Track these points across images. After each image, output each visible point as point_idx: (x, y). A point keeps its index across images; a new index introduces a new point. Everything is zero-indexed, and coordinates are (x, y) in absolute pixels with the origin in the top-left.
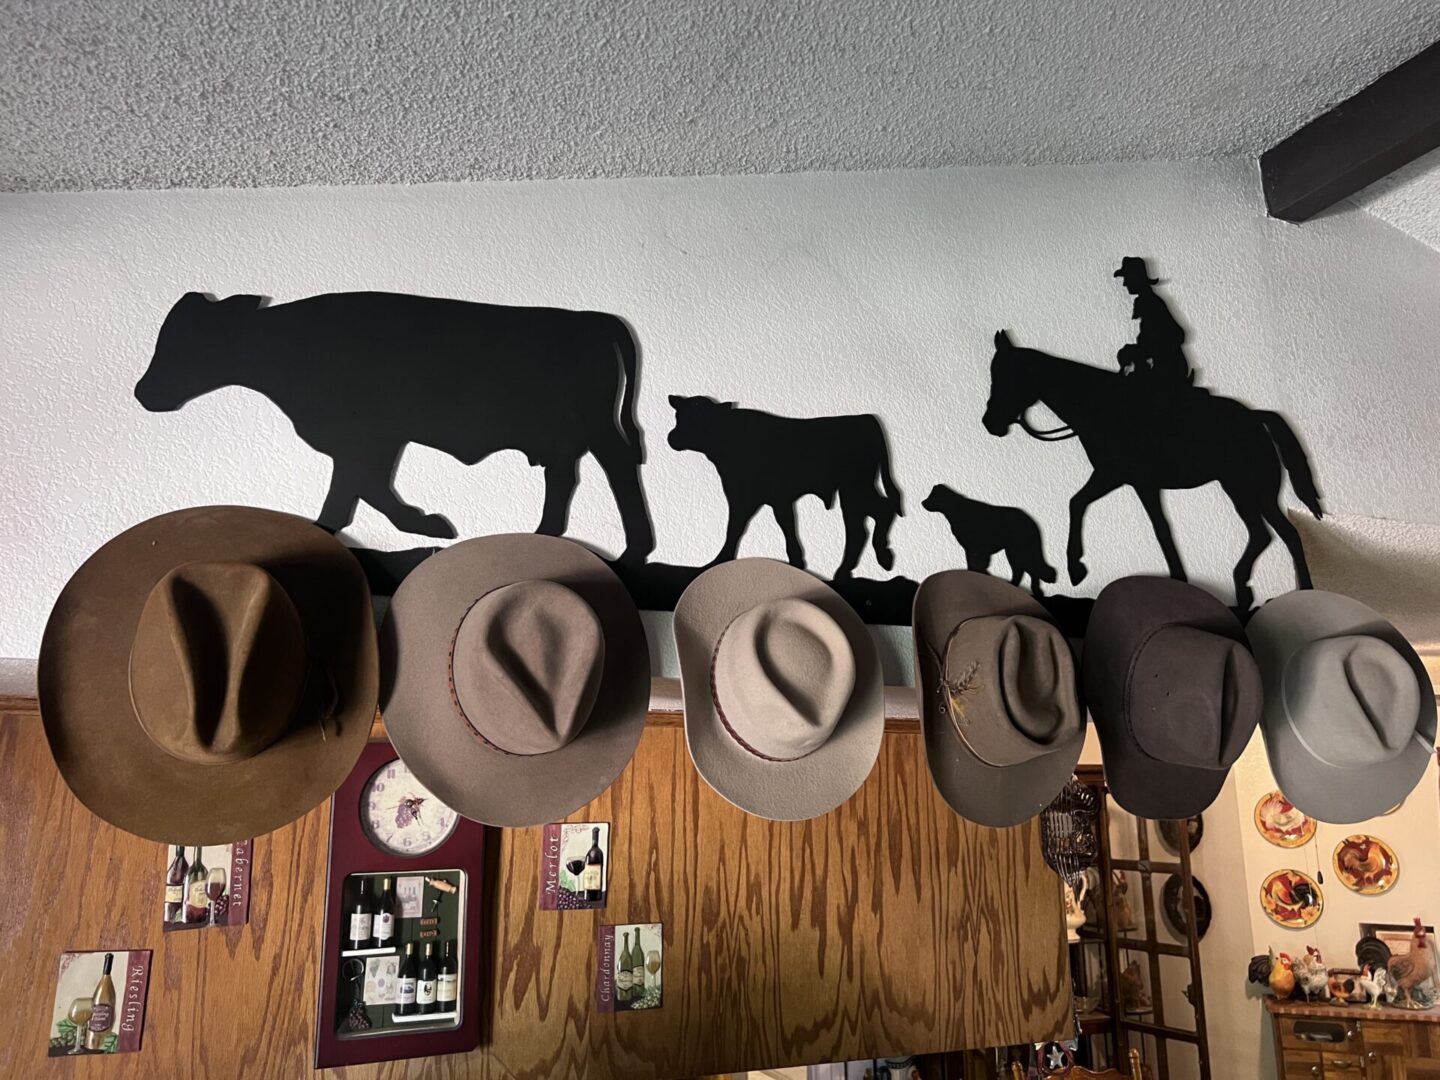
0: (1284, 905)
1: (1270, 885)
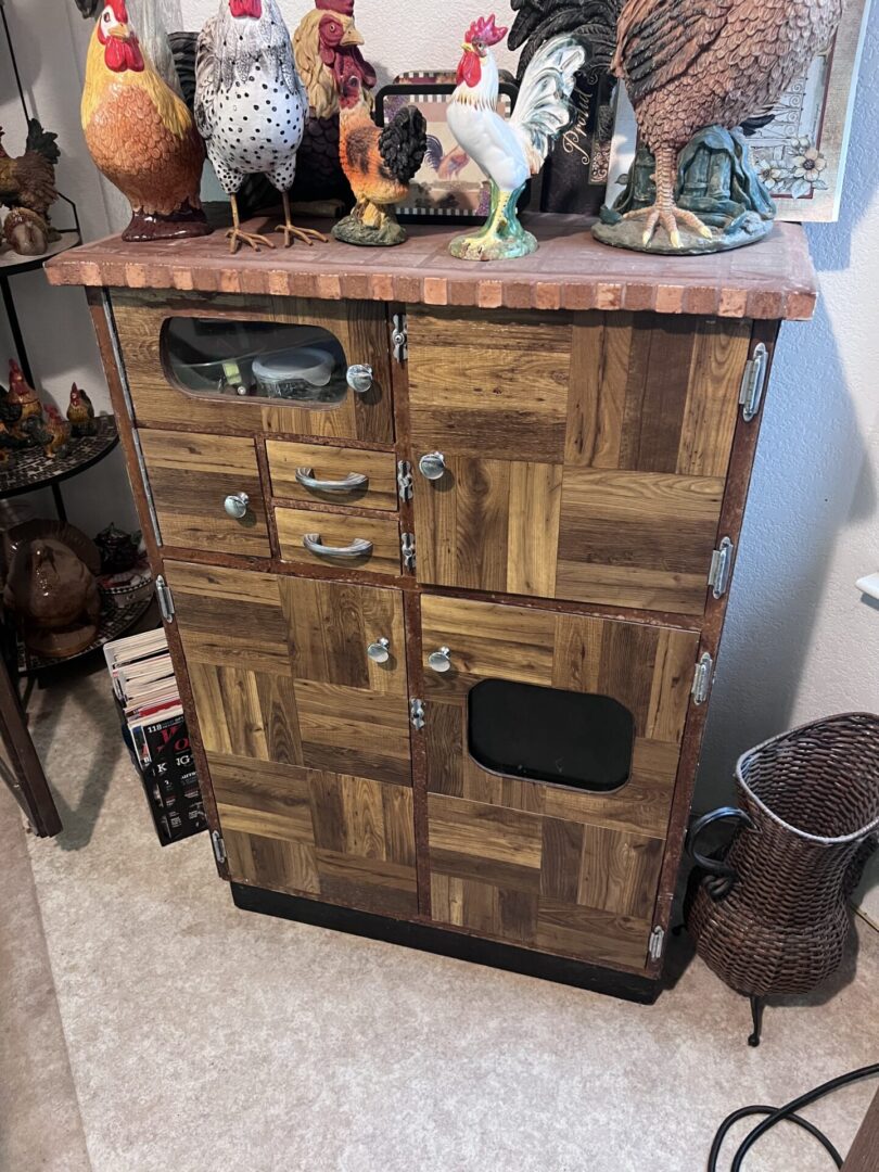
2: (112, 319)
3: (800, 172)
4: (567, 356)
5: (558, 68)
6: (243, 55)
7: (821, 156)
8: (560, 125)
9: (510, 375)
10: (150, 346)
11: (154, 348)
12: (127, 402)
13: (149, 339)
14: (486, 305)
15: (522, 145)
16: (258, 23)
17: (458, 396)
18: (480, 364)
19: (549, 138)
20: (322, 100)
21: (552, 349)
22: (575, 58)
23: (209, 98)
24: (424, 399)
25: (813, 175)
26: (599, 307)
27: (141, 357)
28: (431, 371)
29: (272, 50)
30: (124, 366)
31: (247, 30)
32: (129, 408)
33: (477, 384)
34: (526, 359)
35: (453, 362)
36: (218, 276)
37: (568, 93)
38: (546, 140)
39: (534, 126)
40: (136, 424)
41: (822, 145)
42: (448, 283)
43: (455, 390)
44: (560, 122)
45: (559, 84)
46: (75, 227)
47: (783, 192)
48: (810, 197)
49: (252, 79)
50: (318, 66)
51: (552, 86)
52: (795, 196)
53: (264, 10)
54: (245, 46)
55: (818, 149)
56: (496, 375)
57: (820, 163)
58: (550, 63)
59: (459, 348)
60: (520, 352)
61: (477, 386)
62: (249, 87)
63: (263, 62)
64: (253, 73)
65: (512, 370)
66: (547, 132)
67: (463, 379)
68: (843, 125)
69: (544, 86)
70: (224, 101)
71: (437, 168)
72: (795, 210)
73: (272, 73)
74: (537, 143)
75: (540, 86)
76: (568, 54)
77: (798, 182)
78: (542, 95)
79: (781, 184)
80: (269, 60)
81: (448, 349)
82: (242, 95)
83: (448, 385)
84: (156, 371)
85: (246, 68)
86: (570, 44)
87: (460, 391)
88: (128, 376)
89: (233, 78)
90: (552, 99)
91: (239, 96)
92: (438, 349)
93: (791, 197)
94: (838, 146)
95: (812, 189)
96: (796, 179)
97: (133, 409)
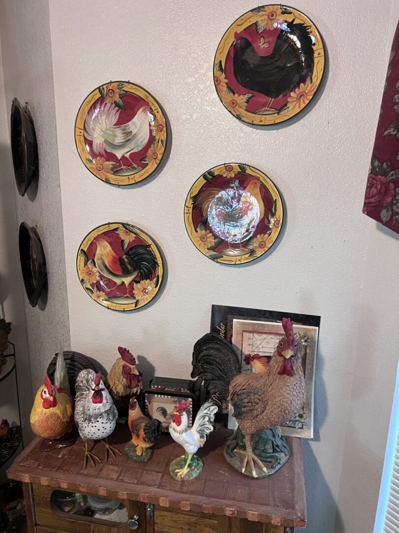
0: (110, 277)
1: (93, 246)
2: (32, 488)
3: (298, 418)
4: (216, 522)
5: (209, 412)
6: (95, 415)
7: (304, 413)
8: (210, 431)
9: (194, 525)
10: (47, 498)
11: (48, 499)
12: (34, 517)
13: (46, 496)
14: (184, 509)
15: (196, 438)
16: (101, 404)
17: (174, 529)
18: (182, 519)
19: (206, 435)
20: (122, 390)
21: (210, 519)
22: (215, 409)
23: (81, 423)
24: (160, 528)
25: (302, 420)
26: (227, 515)
27: (42, 502)
28: (163, 519)
29: (106, 412)
30: (34, 504)
31: (97, 407)
32: (34, 519)
33: (182, 526)
34: (200, 520)
35: (172, 518)
36: (78, 486)
37: (212, 420)
38: (205, 436)
39: (201, 432)
40: (36, 525)
41: (305, 409)
42: (169, 500)
43: (173, 527)
44: (210, 430)
45: (210, 418)
46: (13, 353)
47: (293, 425)
48: (302, 428)
49: (98, 421)
50: (122, 379)
51: (207, 419)
52: (297, 427)
53: (104, 399)
54: (97, 412)
55: (303, 410)
56: (189, 524)
57: (305, 416)
58: (206, 411)
59: (174, 513)
60: (198, 518)
61: (182, 527)
62: (97, 424)
63: (103, 415)
64: (99, 419)
65: (195, 523)
66: (206, 433)
67: (176, 524)
68: (311, 403)
69: (204, 419)
70: (87, 426)
71: (165, 417)
72: (297, 433)
73: (106, 418)
74: (202, 437)
75: (202, 418)
76: (212, 408)
77: (297, 422)
78: (204, 421)
79: (291, 422)
80: (105, 415)
81: (170, 513)
82: (94, 426)
83: (170, 525)
84: (48, 507)
85: (96, 418)
86: (213, 405)
87: (175, 528)
88: (35, 508)
89: (91, 420)
90: (207, 423)
91: (93, 427)
92: (166, 513)
93: (295, 427)
94: (310, 410)
95: (303, 425)
96: (296, 421)
97: (36, 519)
